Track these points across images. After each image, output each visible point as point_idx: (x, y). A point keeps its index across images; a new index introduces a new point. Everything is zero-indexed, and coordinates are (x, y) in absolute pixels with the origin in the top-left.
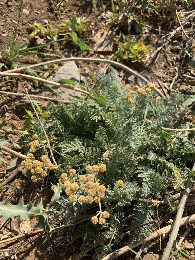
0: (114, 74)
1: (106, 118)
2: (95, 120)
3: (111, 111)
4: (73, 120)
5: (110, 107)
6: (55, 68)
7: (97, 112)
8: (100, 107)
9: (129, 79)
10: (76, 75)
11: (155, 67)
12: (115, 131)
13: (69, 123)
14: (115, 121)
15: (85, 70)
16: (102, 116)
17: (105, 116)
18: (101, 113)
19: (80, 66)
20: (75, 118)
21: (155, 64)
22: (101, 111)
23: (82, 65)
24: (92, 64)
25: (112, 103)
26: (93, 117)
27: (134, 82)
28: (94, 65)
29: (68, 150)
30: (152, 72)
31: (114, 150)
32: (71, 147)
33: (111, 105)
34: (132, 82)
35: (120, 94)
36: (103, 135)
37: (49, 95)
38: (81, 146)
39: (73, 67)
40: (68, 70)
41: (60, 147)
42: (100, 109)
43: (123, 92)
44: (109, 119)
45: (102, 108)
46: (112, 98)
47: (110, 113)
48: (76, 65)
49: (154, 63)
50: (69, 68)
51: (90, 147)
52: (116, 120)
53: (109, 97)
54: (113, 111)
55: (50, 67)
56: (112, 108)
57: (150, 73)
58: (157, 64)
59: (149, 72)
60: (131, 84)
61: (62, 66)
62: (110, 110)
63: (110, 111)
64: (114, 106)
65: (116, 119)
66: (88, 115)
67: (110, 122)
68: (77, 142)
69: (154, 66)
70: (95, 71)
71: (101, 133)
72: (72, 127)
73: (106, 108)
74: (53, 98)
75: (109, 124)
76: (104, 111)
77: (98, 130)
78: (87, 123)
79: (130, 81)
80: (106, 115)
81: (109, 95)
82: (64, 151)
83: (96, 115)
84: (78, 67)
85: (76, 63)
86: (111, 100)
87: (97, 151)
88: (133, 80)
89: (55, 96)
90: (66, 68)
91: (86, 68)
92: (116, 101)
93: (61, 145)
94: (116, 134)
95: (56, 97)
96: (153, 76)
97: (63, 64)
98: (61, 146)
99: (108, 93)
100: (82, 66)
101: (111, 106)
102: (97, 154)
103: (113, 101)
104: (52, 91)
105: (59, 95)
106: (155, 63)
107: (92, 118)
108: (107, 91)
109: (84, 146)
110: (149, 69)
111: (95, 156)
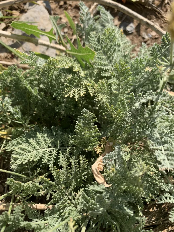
0: (105, 16)
1: (95, 93)
2: (74, 96)
3: (105, 77)
4: (36, 97)
5: (103, 70)
6: (14, 16)
7: (76, 81)
8: (84, 70)
9: (129, 28)
10: (47, 25)
11: (165, 10)
12: (116, 118)
13: (30, 103)
14: (114, 98)
15: (61, 19)
16: (88, 88)
17: (94, 88)
18: (84, 82)
19: (52, 12)
20: (38, 94)
21: (165, 7)
22: (86, 78)
23: (56, 11)
24: (72, 10)
25: (106, 62)
26: (70, 90)
27: (135, 33)
28: (74, 10)
29: (24, 157)
30: (162, 17)
31: (115, 160)
32: (30, 152)
33: (105, 65)
34: (132, 33)
35: (119, 46)
36: (90, 129)
37: (6, 57)
38: (49, 147)
39: (42, 13)
40: (34, 18)
41: (9, 150)
42: (82, 74)
43: (124, 43)
44: (102, 93)
45: (86, 72)
46: (105, 53)
47: (104, 81)
48: (46, 11)
49: (164, 4)
50: (35, 15)
51: (68, 147)
52: (116, 95)
53: (100, 50)
54: (108, 78)
55: (7, 15)
56: (106, 71)
57: (159, 18)
58: (167, 6)
59: (157, 18)
60: (131, 36)
61: (26, 12)
62: (103, 75)
63: (102, 78)
64: (109, 67)
65: (117, 92)
66: (61, 87)
67: (103, 98)
68: (41, 139)
69: (163, 8)
70: (76, 19)
71: (87, 124)
72: (36, 109)
73: (95, 73)
74: (12, 62)
75: (103, 103)
76: (91, 78)
77: (80, 118)
78: (60, 103)
79: (130, 33)
80: (96, 85)
81: (99, 47)
82: (16, 159)
83: (76, 86)
84: (50, 14)
85: (46, 8)
86: (104, 57)
87: (79, 162)
88: (134, 31)
89: (15, 60)
90: (31, 16)
91: (62, 16)
92: (113, 57)
93: (13, 145)
94: (116, 124)
95: (17, 59)
96: (164, 23)
97: (26, 10)
98: (12, 148)
99: (97, 43)
100: (56, 13)
101: (105, 68)
102: (79, 168)
103: (108, 58)
104: (10, 52)
105: (21, 58)
106: (166, 4)
107: (66, 94)
108: (96, 39)
109: (55, 146)
110: (157, 13)
111: (75, 172)
